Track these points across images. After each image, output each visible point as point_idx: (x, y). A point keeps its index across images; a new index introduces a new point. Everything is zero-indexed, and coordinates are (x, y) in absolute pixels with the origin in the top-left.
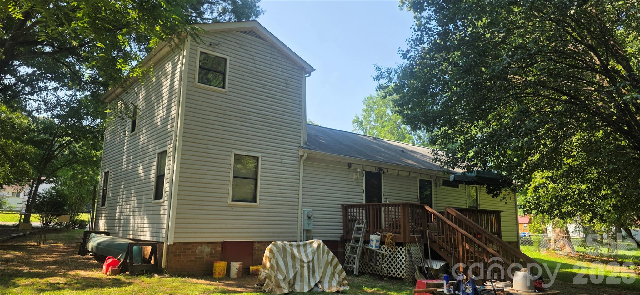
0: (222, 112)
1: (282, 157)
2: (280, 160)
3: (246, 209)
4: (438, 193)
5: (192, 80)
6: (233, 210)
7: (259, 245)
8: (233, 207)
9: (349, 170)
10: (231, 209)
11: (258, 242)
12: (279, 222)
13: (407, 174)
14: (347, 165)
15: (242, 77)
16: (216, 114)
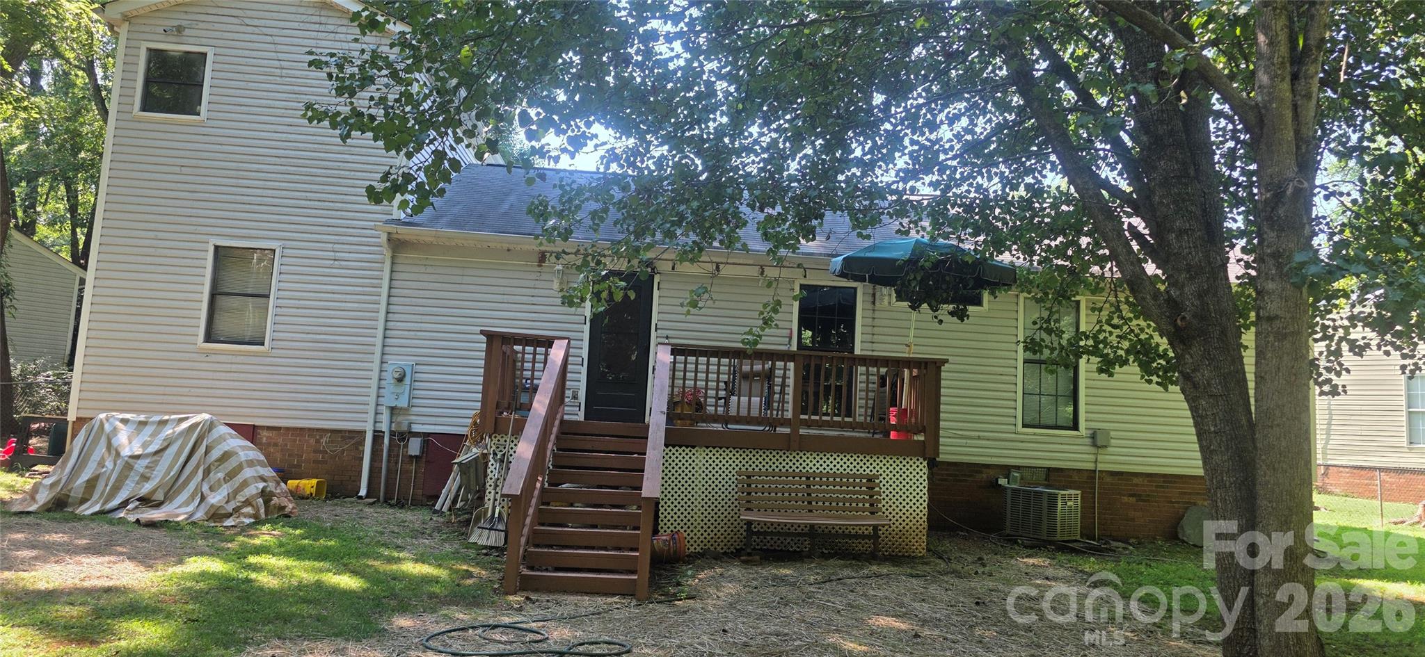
0: (194, 162)
1: (336, 246)
2: (332, 254)
3: (240, 359)
4: (877, 322)
5: (127, 108)
6: (208, 359)
7: (270, 434)
8: (207, 354)
9: (539, 269)
10: (203, 358)
11: (269, 428)
12: (322, 388)
13: (754, 271)
14: (536, 258)
15: (242, 84)
16: (177, 169)
